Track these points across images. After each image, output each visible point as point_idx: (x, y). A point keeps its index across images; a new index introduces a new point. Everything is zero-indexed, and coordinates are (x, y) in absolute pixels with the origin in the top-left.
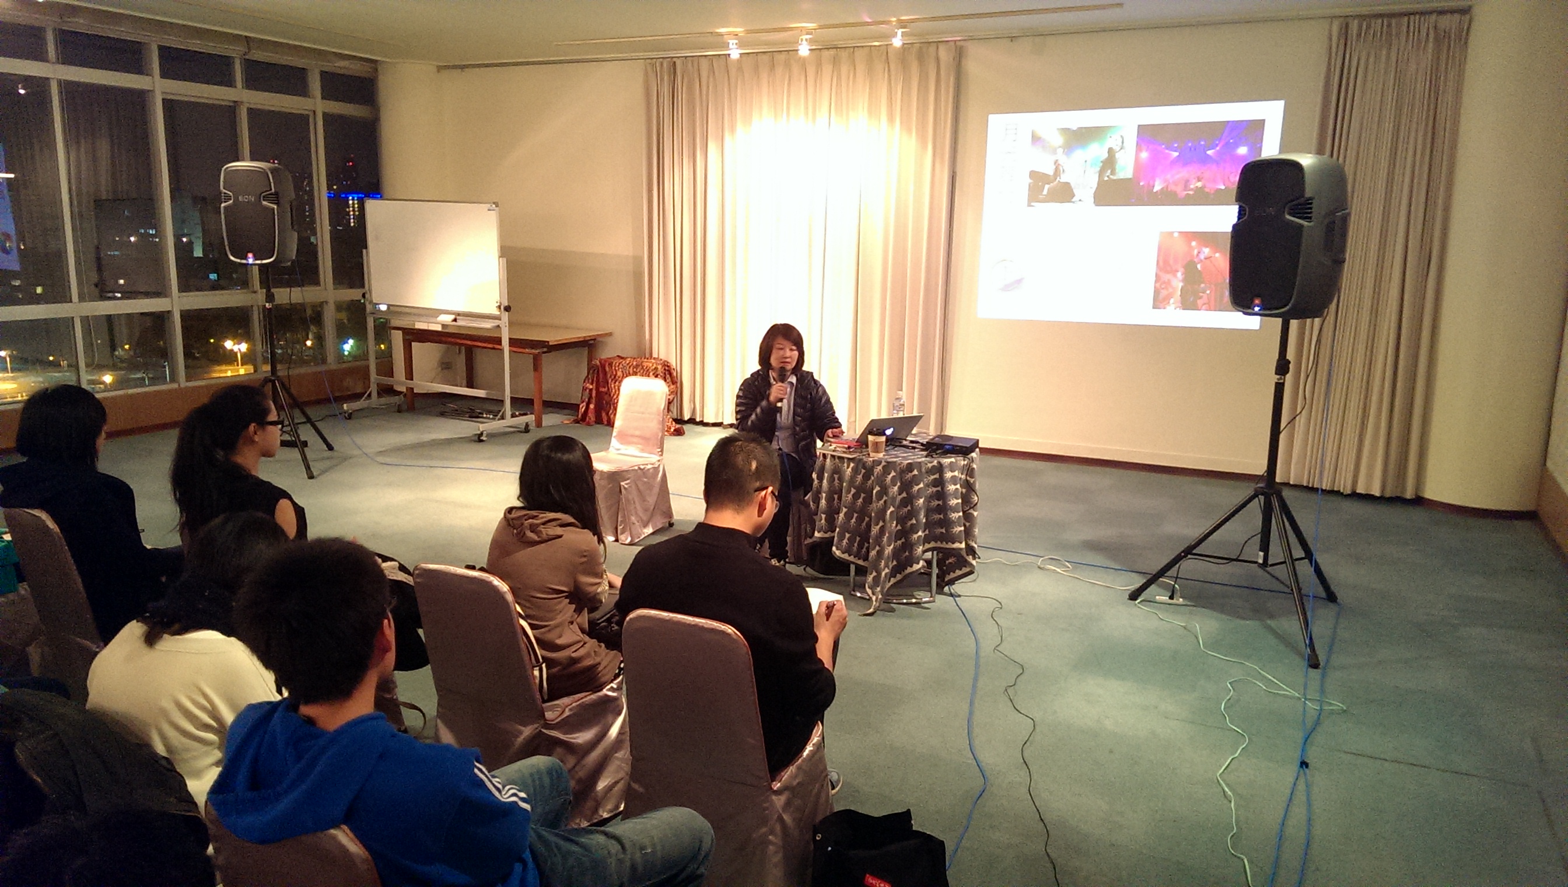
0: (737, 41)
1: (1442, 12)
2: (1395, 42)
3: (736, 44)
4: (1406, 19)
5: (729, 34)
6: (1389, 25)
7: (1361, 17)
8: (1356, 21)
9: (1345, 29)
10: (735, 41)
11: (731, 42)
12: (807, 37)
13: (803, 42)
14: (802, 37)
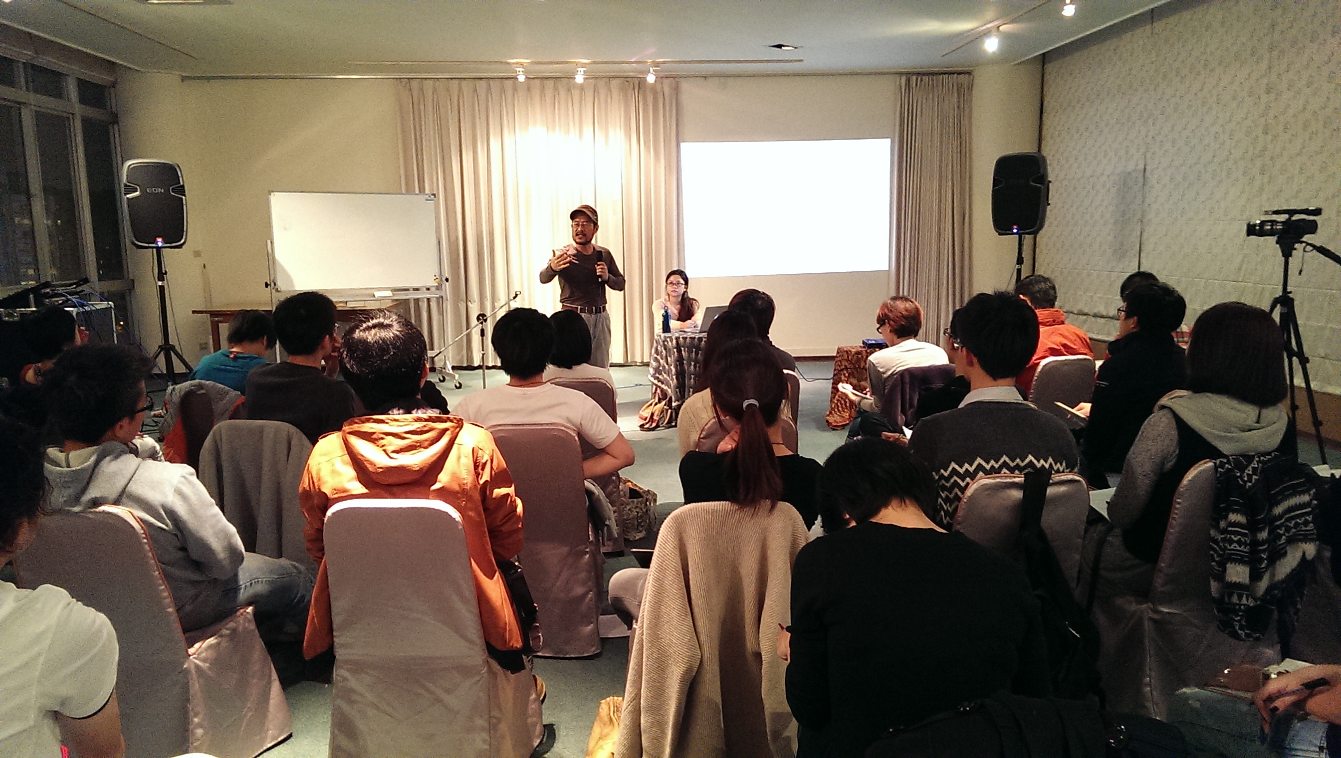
0: (523, 70)
1: (959, 73)
2: (936, 91)
3: (523, 71)
4: (941, 76)
5: (517, 63)
6: (933, 80)
7: (918, 74)
8: (914, 78)
9: (908, 81)
10: (521, 69)
11: (518, 69)
12: (583, 69)
13: (579, 73)
14: (579, 69)
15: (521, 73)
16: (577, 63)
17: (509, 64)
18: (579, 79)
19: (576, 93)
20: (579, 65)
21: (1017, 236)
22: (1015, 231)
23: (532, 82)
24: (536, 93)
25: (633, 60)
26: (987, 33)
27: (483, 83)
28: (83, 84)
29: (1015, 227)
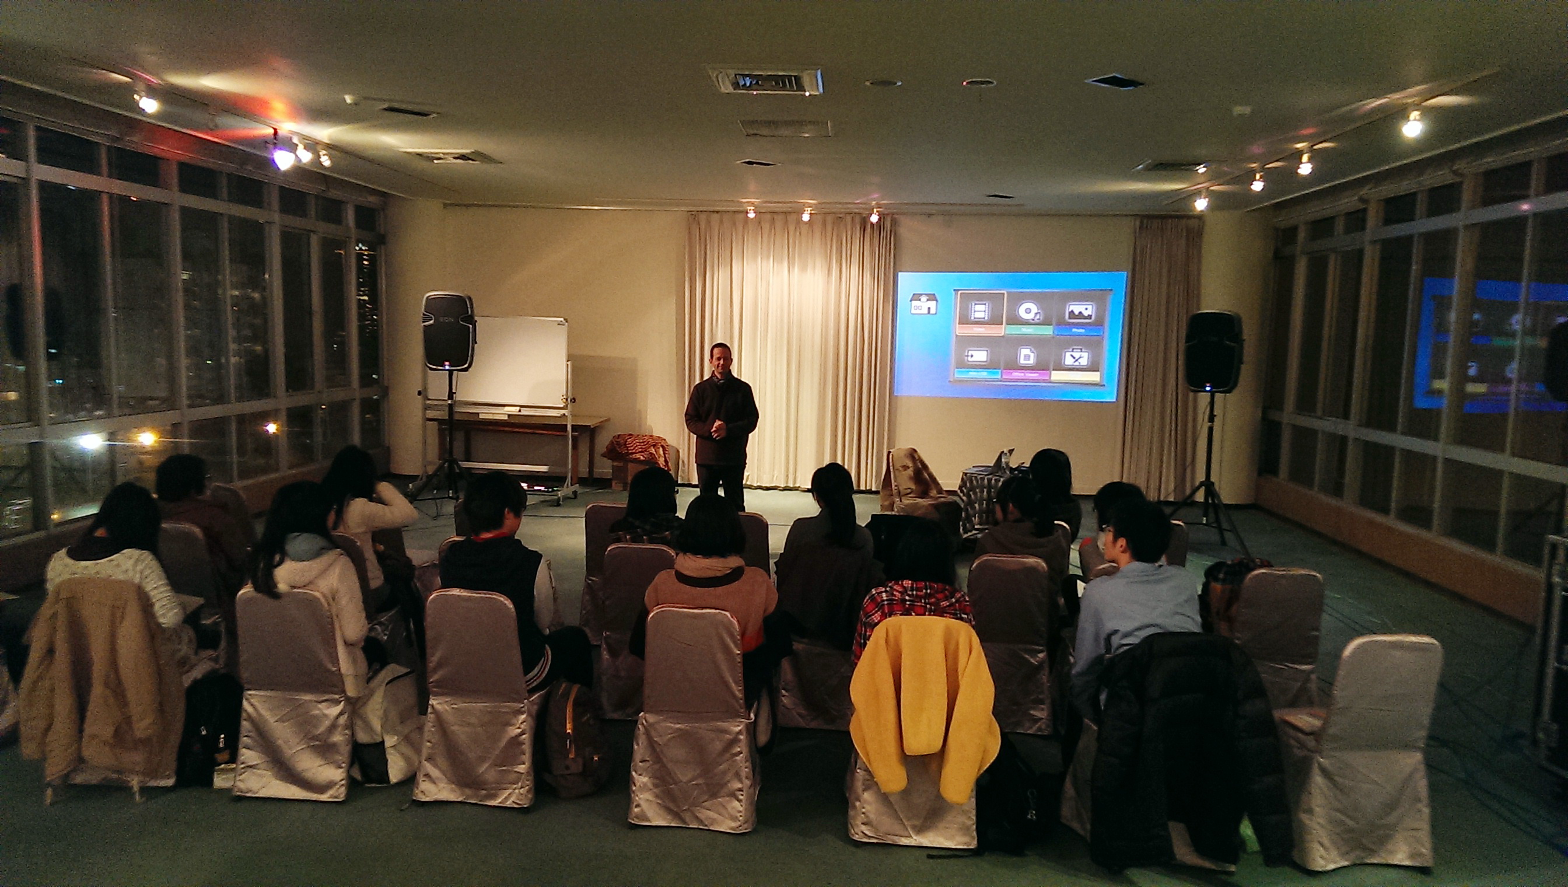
0: (754, 208)
5: (748, 203)
10: (752, 208)
11: (749, 208)
12: (809, 209)
13: (806, 212)
14: (806, 209)
15: (752, 211)
16: (804, 204)
17: (742, 202)
18: (806, 217)
19: (804, 229)
20: (806, 205)
21: (1209, 394)
22: (1208, 389)
23: (762, 215)
24: (766, 226)
25: (858, 201)
26: (1197, 194)
27: (716, 215)
28: (359, 210)
29: (1208, 385)
